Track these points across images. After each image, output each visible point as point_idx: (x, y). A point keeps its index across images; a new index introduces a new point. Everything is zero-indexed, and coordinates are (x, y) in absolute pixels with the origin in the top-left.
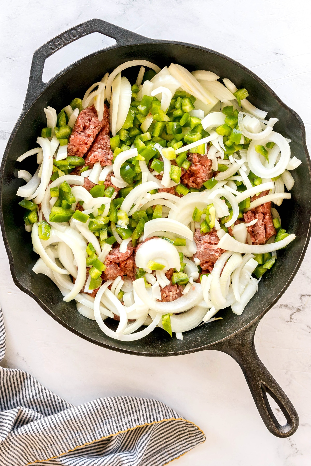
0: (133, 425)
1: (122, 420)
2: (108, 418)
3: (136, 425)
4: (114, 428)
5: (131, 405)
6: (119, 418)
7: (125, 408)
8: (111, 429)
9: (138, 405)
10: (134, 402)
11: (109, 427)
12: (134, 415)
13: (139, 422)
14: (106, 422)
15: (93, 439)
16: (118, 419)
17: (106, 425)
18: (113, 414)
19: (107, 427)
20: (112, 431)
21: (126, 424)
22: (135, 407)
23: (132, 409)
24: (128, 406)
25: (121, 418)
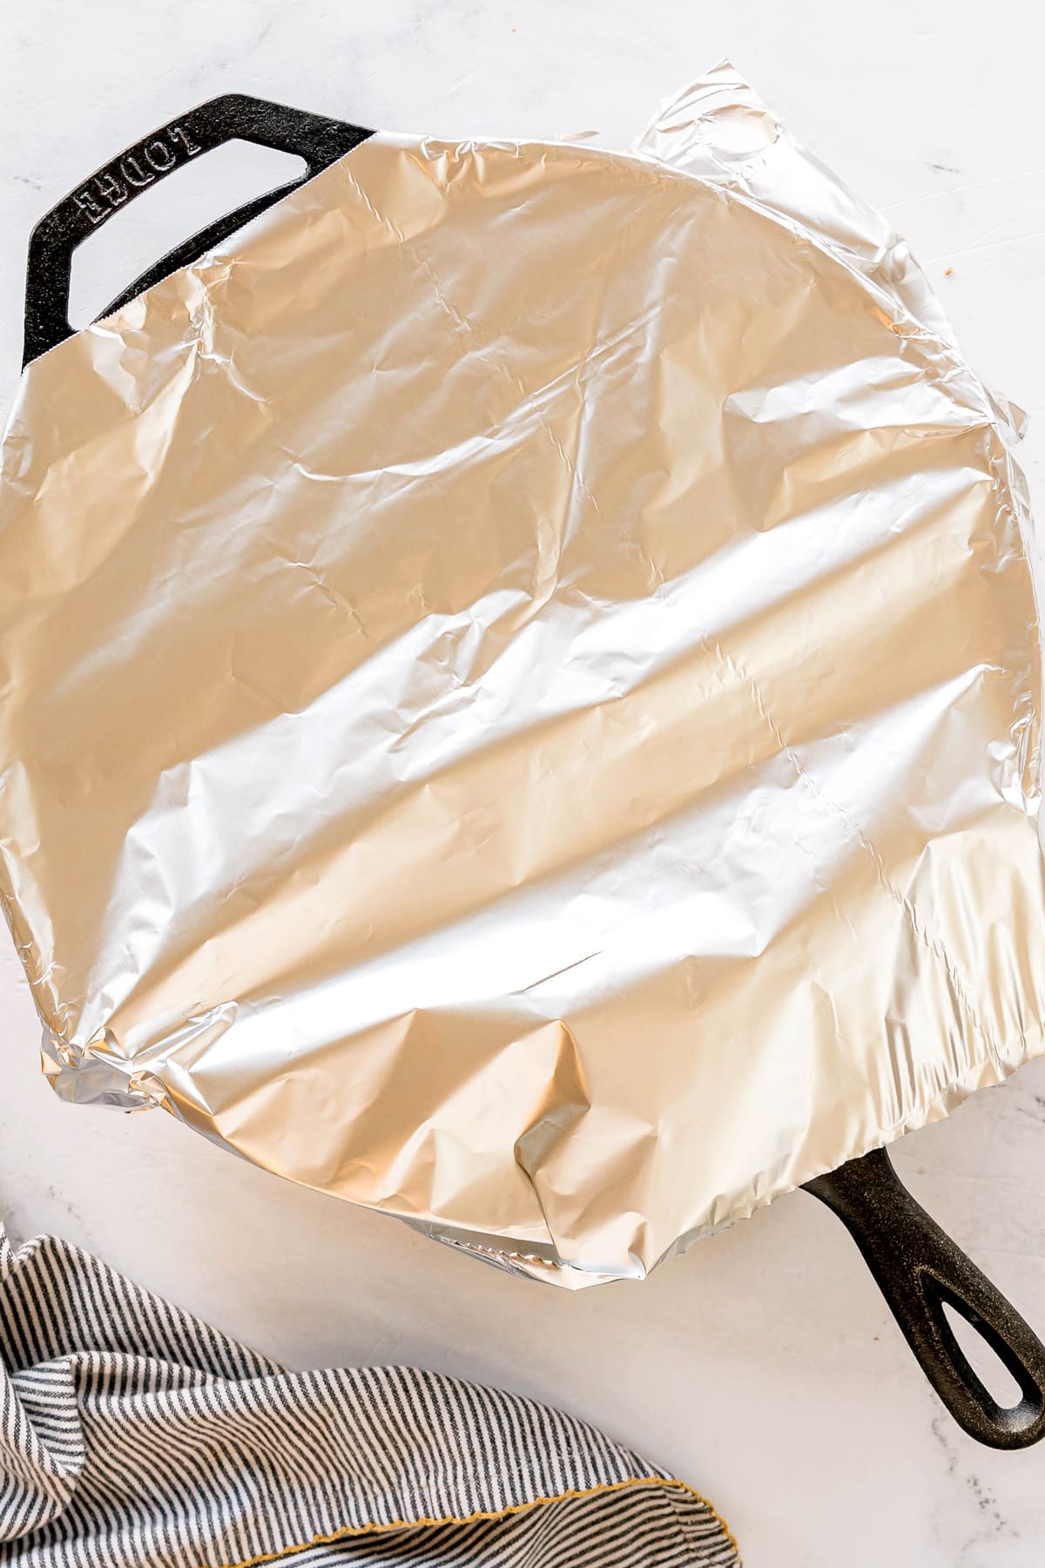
0: (524, 1497)
1: (487, 1477)
2: (443, 1462)
3: (536, 1497)
4: (458, 1499)
5: (522, 1425)
6: (481, 1468)
7: (504, 1435)
8: (450, 1501)
9: (542, 1428)
10: (529, 1416)
11: (443, 1492)
12: (530, 1461)
13: (544, 1485)
14: (436, 1471)
16: (476, 1471)
17: (436, 1482)
18: (460, 1452)
19: (438, 1491)
20: (451, 1507)
21: (502, 1491)
22: (533, 1432)
23: (524, 1438)
24: (512, 1427)
25: (486, 1468)
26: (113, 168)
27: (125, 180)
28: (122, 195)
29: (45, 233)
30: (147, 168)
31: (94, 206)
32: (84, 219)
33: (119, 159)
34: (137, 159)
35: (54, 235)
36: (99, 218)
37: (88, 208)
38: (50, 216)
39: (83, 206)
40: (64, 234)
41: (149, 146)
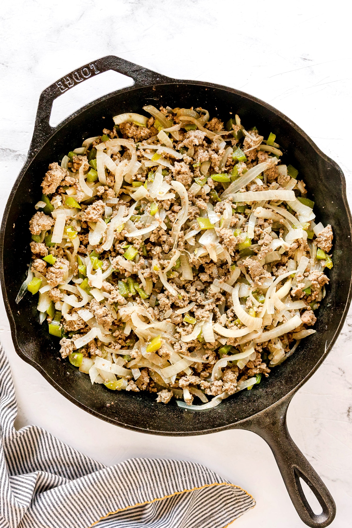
0: (170, 492)
1: (158, 486)
2: (142, 483)
3: (174, 492)
4: (149, 495)
5: (168, 469)
7: (162, 473)
8: (146, 496)
9: (176, 469)
10: (171, 466)
11: (143, 494)
12: (172, 481)
13: (177, 488)
14: (140, 487)
15: (127, 505)
16: (154, 485)
17: (141, 491)
18: (148, 479)
21: (163, 491)
22: (172, 471)
23: (169, 473)
24: (165, 470)
26: (70, 75)
27: (73, 79)
28: (72, 84)
29: (45, 94)
30: (81, 76)
31: (62, 87)
32: (58, 91)
33: (72, 72)
34: (78, 73)
35: (48, 95)
36: (63, 91)
37: (60, 87)
38: (48, 88)
39: (59, 86)
40: (51, 95)
41: (83, 69)
